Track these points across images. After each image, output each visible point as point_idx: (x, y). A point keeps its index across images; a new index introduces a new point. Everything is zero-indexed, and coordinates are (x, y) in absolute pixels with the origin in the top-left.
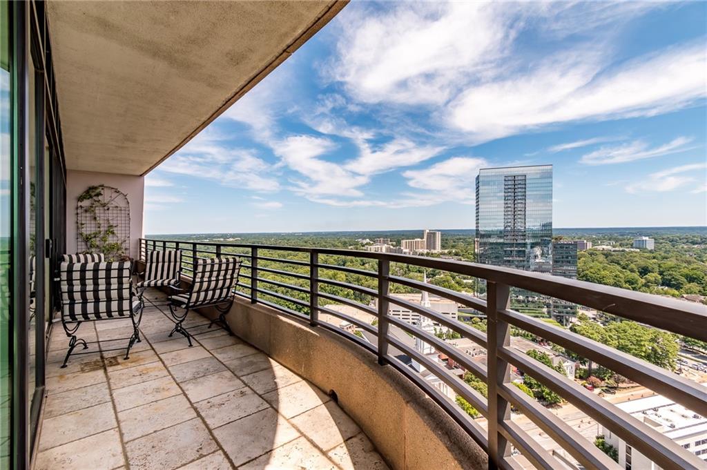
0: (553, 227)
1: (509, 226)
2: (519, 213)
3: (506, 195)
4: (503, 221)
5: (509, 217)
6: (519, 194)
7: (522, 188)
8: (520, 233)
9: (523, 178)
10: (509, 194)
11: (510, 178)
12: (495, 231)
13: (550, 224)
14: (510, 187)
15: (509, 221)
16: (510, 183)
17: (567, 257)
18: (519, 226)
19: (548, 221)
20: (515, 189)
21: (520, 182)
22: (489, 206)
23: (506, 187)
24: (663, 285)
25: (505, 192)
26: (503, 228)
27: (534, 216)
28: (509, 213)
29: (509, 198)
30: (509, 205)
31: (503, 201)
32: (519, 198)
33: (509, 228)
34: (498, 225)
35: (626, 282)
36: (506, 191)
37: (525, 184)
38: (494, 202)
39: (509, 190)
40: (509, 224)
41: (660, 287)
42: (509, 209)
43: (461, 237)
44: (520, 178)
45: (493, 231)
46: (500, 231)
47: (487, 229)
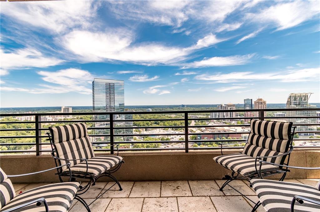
0: (125, 105)
1: (108, 105)
2: (112, 99)
3: (106, 91)
4: (105, 102)
5: (108, 101)
6: (112, 91)
7: (113, 89)
8: (113, 108)
9: (113, 85)
10: (108, 91)
11: (108, 84)
12: (102, 107)
13: (123, 104)
14: (108, 88)
15: (108, 102)
16: (108, 86)
17: (130, 117)
18: (112, 105)
19: (123, 103)
20: (110, 89)
21: (112, 86)
22: (99, 96)
23: (106, 88)
24: (155, 124)
26: (105, 106)
27: (118, 101)
28: (108, 99)
29: (108, 93)
30: (108, 96)
31: (105, 94)
32: (112, 93)
33: (108, 106)
34: (103, 104)
35: (146, 124)
36: (107, 89)
37: (114, 87)
38: (101, 94)
39: (108, 89)
40: (108, 104)
41: (154, 125)
42: (108, 97)
43: (83, 110)
44: (112, 84)
45: (101, 107)
46: (104, 107)
47: (98, 106)
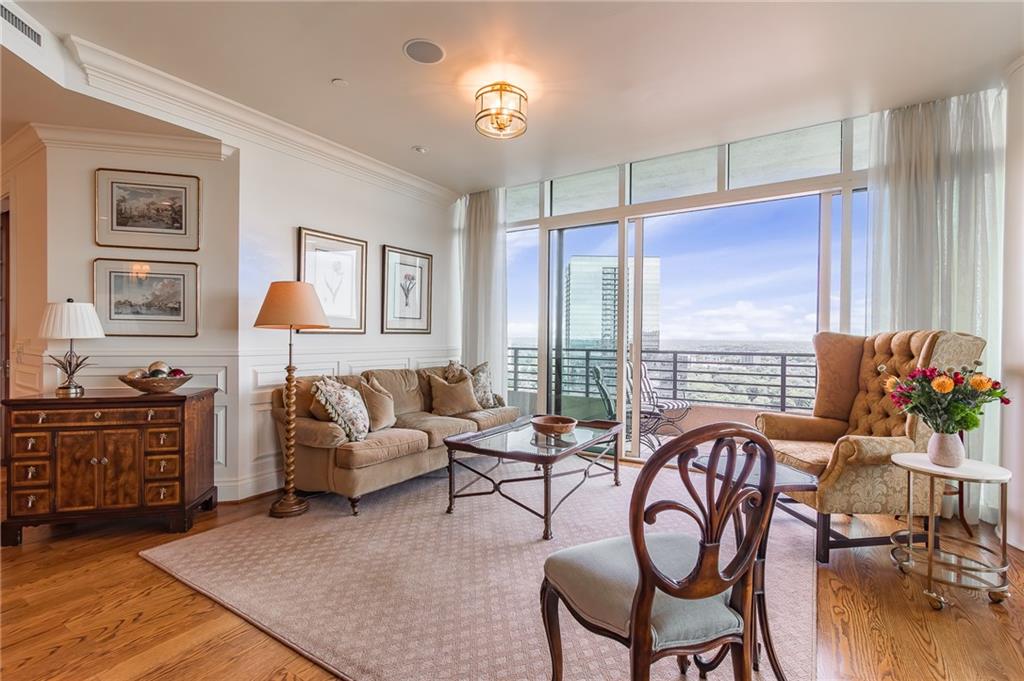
1: (608, 335)
3: (605, 293)
4: (601, 327)
5: (608, 322)
10: (609, 292)
11: (609, 271)
14: (609, 282)
15: (608, 327)
16: (609, 276)
20: (615, 286)
22: (584, 307)
23: (605, 282)
25: (603, 289)
26: (600, 337)
28: (609, 317)
29: (609, 297)
30: (608, 307)
31: (601, 302)
33: (608, 338)
34: (594, 333)
36: (605, 287)
38: (591, 302)
39: (609, 287)
40: (609, 332)
42: (609, 312)
45: (587, 341)
46: (597, 342)
47: (580, 338)
